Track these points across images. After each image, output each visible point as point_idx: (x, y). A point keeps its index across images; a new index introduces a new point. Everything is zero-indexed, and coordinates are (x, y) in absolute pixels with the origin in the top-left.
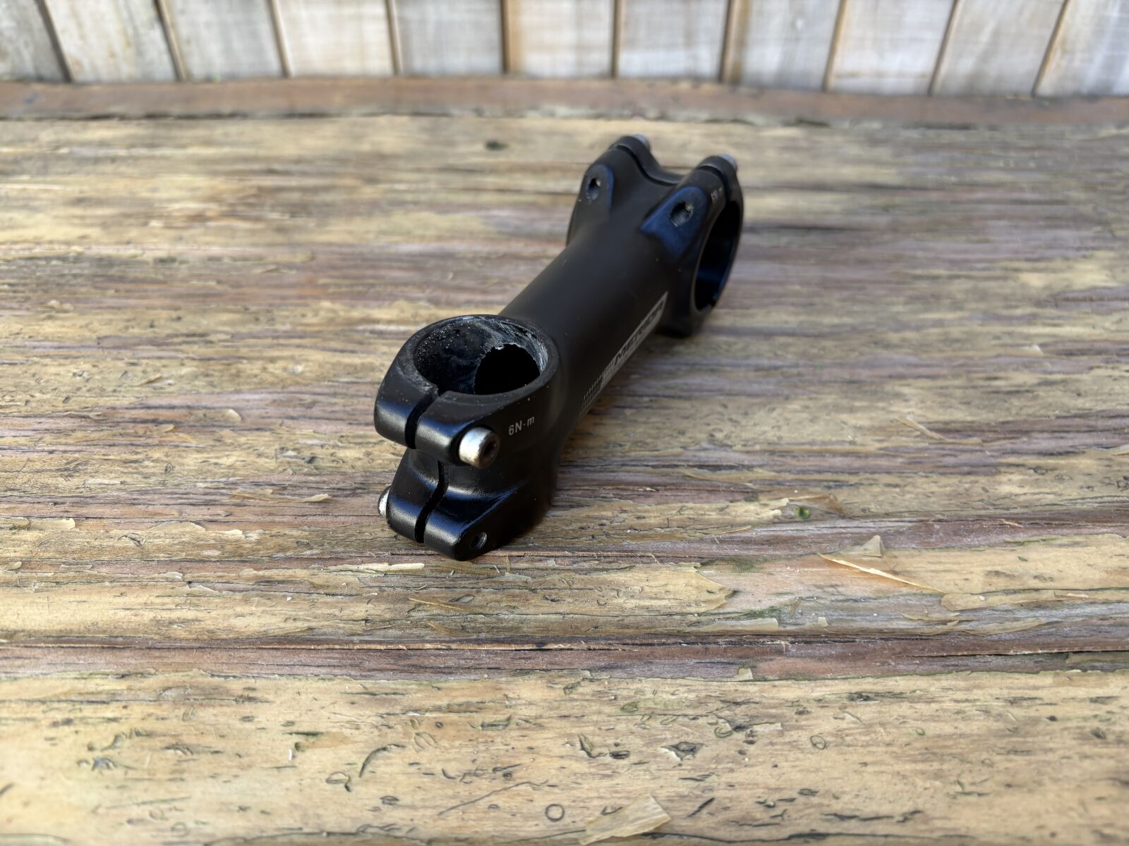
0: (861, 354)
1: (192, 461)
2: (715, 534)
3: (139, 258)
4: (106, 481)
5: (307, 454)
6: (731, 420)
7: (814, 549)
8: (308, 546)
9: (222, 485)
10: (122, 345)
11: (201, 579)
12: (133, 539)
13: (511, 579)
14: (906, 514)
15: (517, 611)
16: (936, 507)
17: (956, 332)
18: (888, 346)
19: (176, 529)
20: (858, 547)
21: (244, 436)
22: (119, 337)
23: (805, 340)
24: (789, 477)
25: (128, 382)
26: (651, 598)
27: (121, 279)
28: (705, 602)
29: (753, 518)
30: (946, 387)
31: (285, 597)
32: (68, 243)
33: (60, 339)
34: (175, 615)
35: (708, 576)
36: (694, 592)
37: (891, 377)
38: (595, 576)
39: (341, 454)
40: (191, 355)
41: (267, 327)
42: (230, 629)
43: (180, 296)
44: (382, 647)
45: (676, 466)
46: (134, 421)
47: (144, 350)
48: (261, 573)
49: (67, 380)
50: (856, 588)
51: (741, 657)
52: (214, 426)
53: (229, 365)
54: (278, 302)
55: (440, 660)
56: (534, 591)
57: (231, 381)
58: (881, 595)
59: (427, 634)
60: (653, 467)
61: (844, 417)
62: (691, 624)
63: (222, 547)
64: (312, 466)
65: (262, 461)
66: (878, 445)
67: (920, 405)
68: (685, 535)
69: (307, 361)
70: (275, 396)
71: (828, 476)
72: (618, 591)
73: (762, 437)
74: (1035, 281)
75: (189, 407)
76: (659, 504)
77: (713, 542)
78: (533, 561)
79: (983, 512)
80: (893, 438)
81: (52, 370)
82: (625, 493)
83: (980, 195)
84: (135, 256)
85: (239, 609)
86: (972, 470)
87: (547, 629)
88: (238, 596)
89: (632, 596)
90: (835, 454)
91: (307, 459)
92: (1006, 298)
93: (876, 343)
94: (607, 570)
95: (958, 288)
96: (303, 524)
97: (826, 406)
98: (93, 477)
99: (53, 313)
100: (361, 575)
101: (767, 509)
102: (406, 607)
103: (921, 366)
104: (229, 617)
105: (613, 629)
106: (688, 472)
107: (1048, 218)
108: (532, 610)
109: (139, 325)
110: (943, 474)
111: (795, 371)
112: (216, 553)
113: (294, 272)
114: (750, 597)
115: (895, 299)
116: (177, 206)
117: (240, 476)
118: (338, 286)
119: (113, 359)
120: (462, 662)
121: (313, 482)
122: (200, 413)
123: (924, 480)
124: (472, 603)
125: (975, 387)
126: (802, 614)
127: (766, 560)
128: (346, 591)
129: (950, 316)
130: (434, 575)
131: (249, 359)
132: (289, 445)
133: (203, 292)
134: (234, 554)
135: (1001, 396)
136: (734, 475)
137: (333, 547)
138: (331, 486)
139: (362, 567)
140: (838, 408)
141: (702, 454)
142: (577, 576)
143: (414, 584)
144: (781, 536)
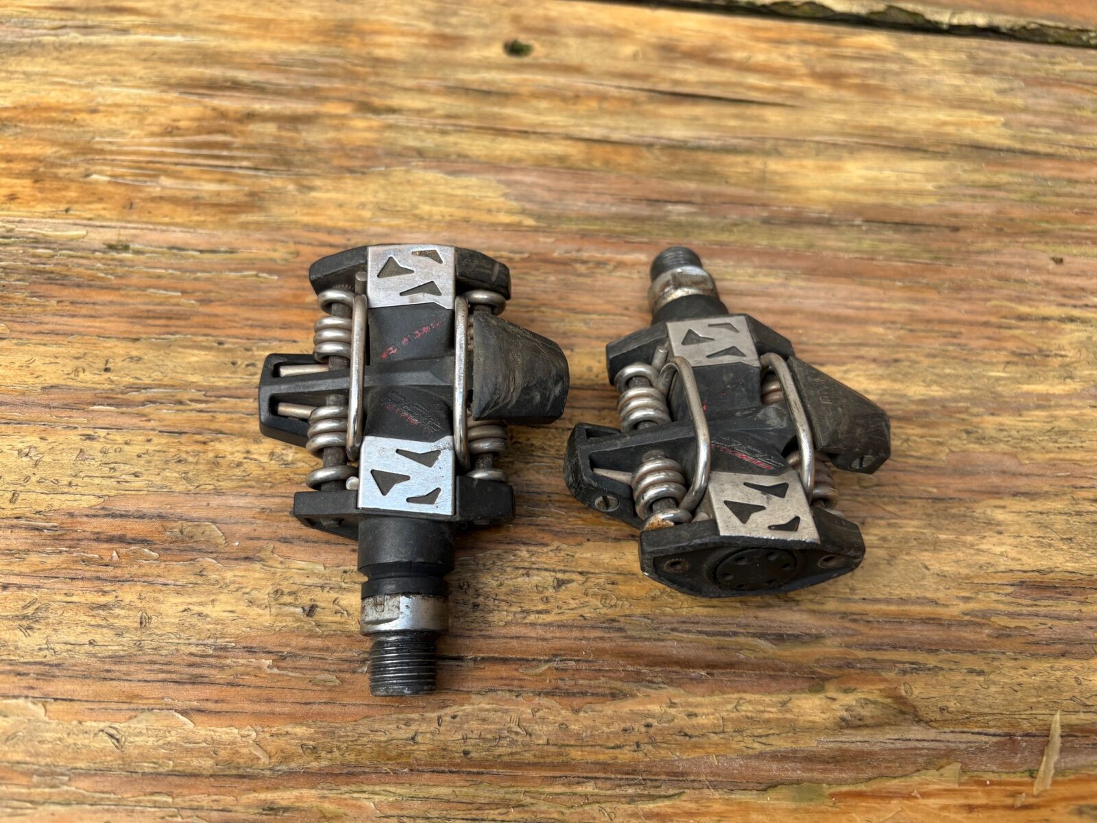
1: (171, 608)
3: (82, 243)
4: (72, 639)
5: (306, 601)
7: (884, 770)
8: (315, 753)
9: (210, 651)
10: (73, 402)
12: (111, 736)
19: (159, 723)
21: (230, 568)
24: (861, 654)
25: (85, 469)
27: (63, 280)
29: (817, 719)
37: (983, 492)
38: (640, 805)
39: (343, 600)
40: (158, 424)
46: (98, 538)
47: (100, 413)
48: (263, 796)
49: (11, 462)
52: (193, 550)
57: (209, 472)
63: (215, 753)
64: (312, 621)
65: (254, 611)
67: (1015, 542)
70: (263, 502)
71: (905, 654)
76: (713, 694)
77: (774, 757)
78: (570, 784)
79: (1075, 719)
84: (75, 239)
86: (1067, 649)
91: (308, 609)
94: (653, 797)
95: (1070, 339)
96: (307, 716)
97: (907, 539)
98: (56, 631)
101: (833, 705)
103: (1020, 475)
109: (91, 367)
110: (1034, 656)
112: (207, 764)
113: (275, 279)
117: (229, 636)
122: (176, 527)
131: (229, 435)
132: (285, 587)
133: (165, 309)
134: (229, 763)
136: (799, 650)
139: (378, 788)
140: (919, 543)
142: (620, 806)
144: (847, 750)
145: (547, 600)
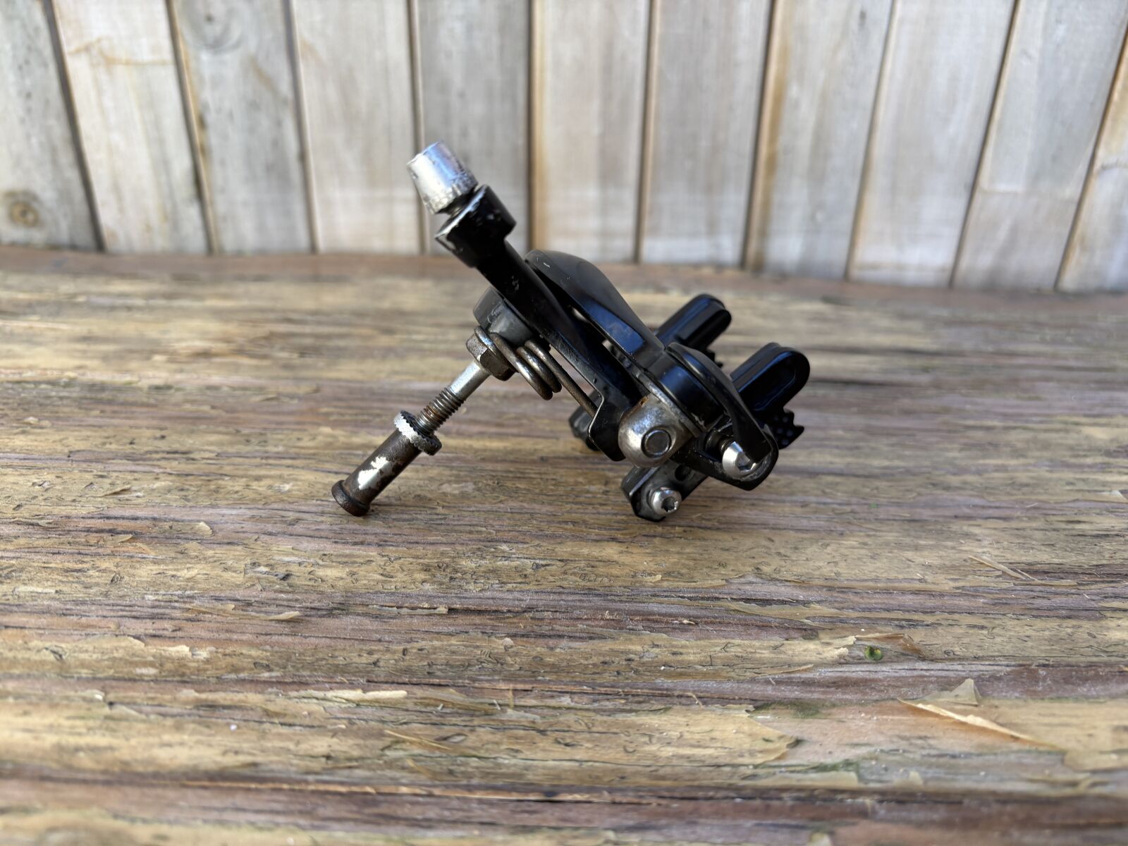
0: (919, 494)
1: (145, 572)
2: (771, 674)
3: (134, 385)
4: (40, 590)
5: (282, 571)
6: (779, 554)
7: (892, 693)
8: (268, 668)
9: (176, 598)
10: (93, 458)
11: (127, 700)
12: (54, 652)
13: (514, 718)
14: (1001, 658)
15: (521, 756)
16: (1035, 652)
17: (1023, 477)
18: (947, 488)
19: (108, 644)
20: (946, 693)
21: (210, 549)
22: (94, 452)
23: (854, 480)
24: (854, 614)
25: (92, 493)
26: (693, 746)
27: (110, 402)
28: (761, 752)
29: (814, 658)
30: (1024, 529)
31: (228, 725)
32: (63, 370)
33: (29, 451)
34: (82, 741)
35: (763, 722)
36: (748, 740)
37: (956, 517)
38: (620, 717)
39: (321, 572)
40: (169, 470)
41: (257, 448)
42: (150, 761)
43: (169, 418)
44: (343, 789)
45: (718, 599)
46: (89, 530)
47: (117, 464)
48: (204, 696)
49: (25, 489)
50: (952, 741)
51: (813, 819)
52: (179, 538)
53: (209, 481)
54: (273, 426)
55: (418, 809)
56: (543, 732)
57: (208, 496)
58: (985, 751)
59: (403, 777)
60: (690, 598)
61: (909, 554)
62: (746, 778)
63: (161, 665)
64: (285, 583)
65: (228, 575)
66: (952, 584)
67: (995, 546)
68: (733, 674)
69: (296, 480)
70: (255, 512)
71: (899, 615)
72: (650, 737)
73: (817, 573)
74: (1100, 434)
75: (155, 519)
76: (700, 639)
77: (768, 682)
78: (543, 697)
79: (1095, 659)
80: (970, 577)
81: (11, 479)
82: (657, 626)
83: (1021, 361)
84: (130, 383)
85: (167, 738)
86: (1072, 614)
87: (558, 777)
88: (169, 722)
89: (669, 744)
90: (903, 592)
91: (282, 576)
92: (1071, 448)
93: (934, 485)
94: (636, 711)
95: (1016, 437)
96: (266, 643)
97: (887, 544)
98: (25, 584)
99: (28, 429)
100: (328, 704)
101: (830, 648)
102: (381, 744)
103: (990, 507)
104: (152, 746)
105: (644, 781)
106: (734, 606)
107: (1098, 382)
108: (540, 755)
109: (117, 442)
110: (1037, 617)
111: (848, 509)
112: (152, 671)
113: (296, 401)
114: (817, 748)
115: (949, 446)
116: (184, 344)
117: (199, 589)
118: (342, 415)
119: (80, 471)
120: (447, 813)
121: (284, 600)
122: (166, 526)
123: (1016, 622)
124: (465, 744)
125: (1054, 530)
126: (886, 769)
127: (834, 706)
128: (307, 721)
129: (1013, 462)
130: (418, 708)
131: (232, 477)
132: (263, 560)
133: (195, 415)
134: (173, 673)
135: (1088, 539)
136: (787, 611)
137: (298, 670)
138: (304, 604)
139: (330, 694)
140: (900, 546)
141: (748, 587)
142: (599, 718)
143: (392, 718)
144: (850, 678)
145: (526, 576)
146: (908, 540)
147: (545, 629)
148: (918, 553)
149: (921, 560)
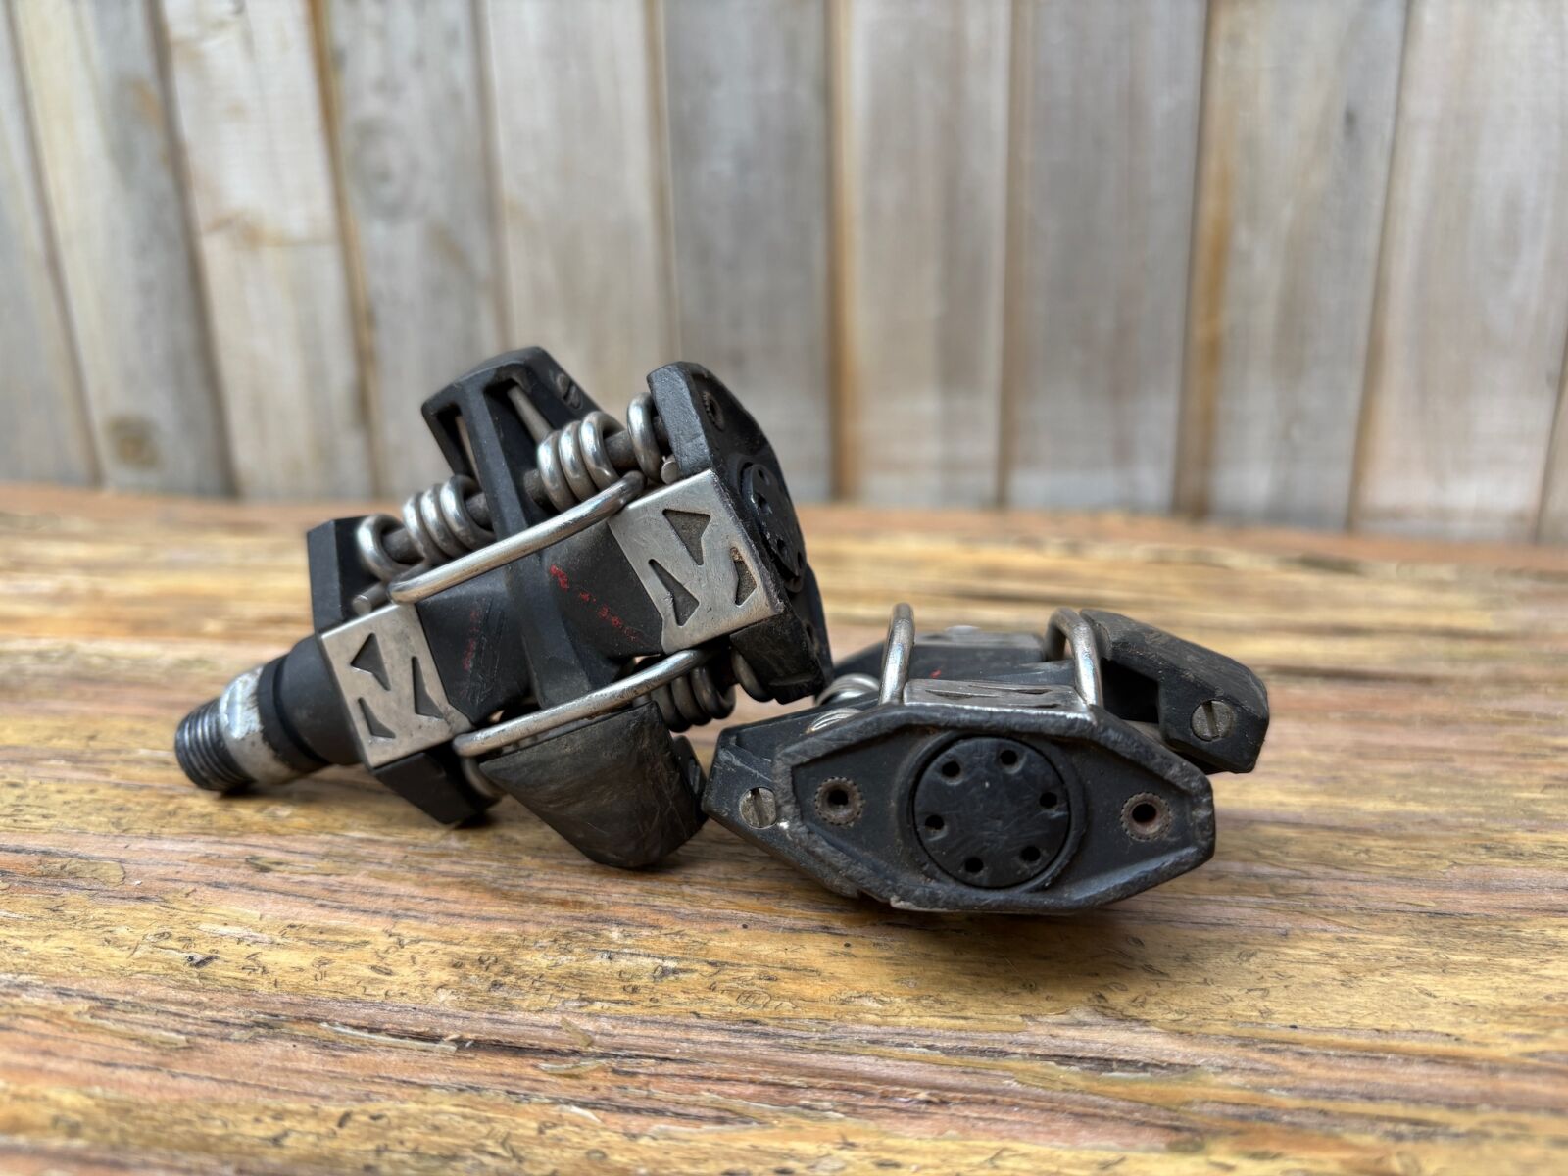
0: (1457, 865)
5: (200, 951)
6: (1149, 968)
8: (73, 1129)
10: (21, 758)
21: (104, 906)
22: (27, 749)
24: (1292, 1102)
37: (1534, 910)
45: (1005, 1054)
47: (49, 767)
52: (65, 885)
53: (171, 797)
57: (155, 820)
65: (104, 952)
70: (214, 849)
76: (943, 1135)
82: (863, 1103)
91: (198, 958)
96: (98, 1082)
97: (1380, 958)
109: (72, 735)
111: (1303, 886)
115: (1522, 781)
117: (43, 974)
121: (175, 1002)
122: (58, 864)
132: (181, 929)
140: (1408, 963)
141: (1072, 1033)
145: (635, 990)
146: (1426, 952)
147: (634, 1092)
148: (1448, 980)
149: (1452, 994)
